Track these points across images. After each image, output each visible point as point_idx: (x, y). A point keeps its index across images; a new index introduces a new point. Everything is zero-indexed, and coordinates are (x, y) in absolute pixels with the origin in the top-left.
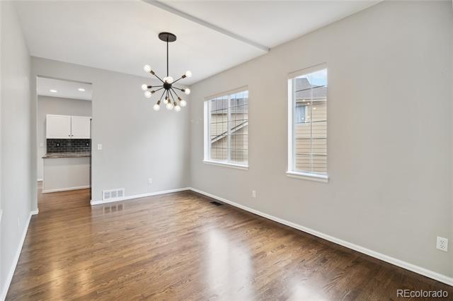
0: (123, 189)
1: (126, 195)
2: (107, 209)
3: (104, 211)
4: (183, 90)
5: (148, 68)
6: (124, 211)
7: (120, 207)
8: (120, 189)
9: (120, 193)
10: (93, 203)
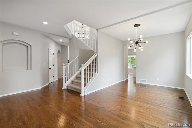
0: (146, 80)
2: (141, 85)
4: (145, 42)
6: (146, 88)
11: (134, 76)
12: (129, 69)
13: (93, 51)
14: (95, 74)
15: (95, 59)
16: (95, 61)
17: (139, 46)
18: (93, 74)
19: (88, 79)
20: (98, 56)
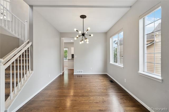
0: (82, 71)
1: (83, 73)
2: (78, 76)
3: (77, 76)
4: (90, 35)
5: (75, 30)
6: (83, 78)
7: (82, 76)
8: (82, 70)
9: (82, 72)
10: (74, 74)
11: (68, 68)
12: (65, 61)
13: (19, 39)
14: (28, 72)
15: (28, 51)
16: (28, 52)
17: (85, 39)
18: (23, 74)
19: (13, 84)
20: (32, 45)
